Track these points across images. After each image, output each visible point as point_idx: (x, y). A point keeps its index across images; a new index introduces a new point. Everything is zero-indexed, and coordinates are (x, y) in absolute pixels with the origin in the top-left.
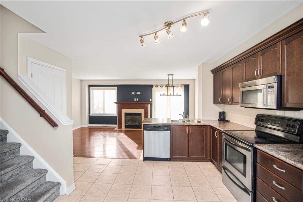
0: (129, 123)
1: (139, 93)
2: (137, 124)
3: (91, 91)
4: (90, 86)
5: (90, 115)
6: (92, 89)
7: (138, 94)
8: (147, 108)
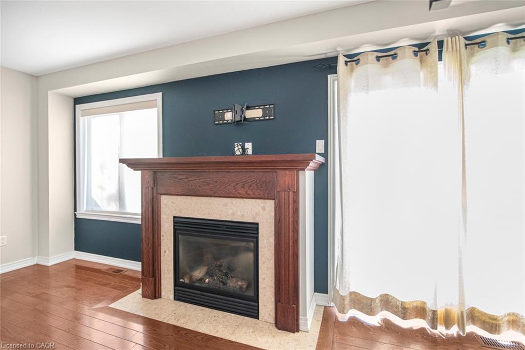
0: (199, 273)
1: (256, 113)
2: (234, 284)
3: (82, 121)
4: (78, 101)
5: (77, 217)
6: (86, 113)
7: (252, 120)
8: (291, 193)
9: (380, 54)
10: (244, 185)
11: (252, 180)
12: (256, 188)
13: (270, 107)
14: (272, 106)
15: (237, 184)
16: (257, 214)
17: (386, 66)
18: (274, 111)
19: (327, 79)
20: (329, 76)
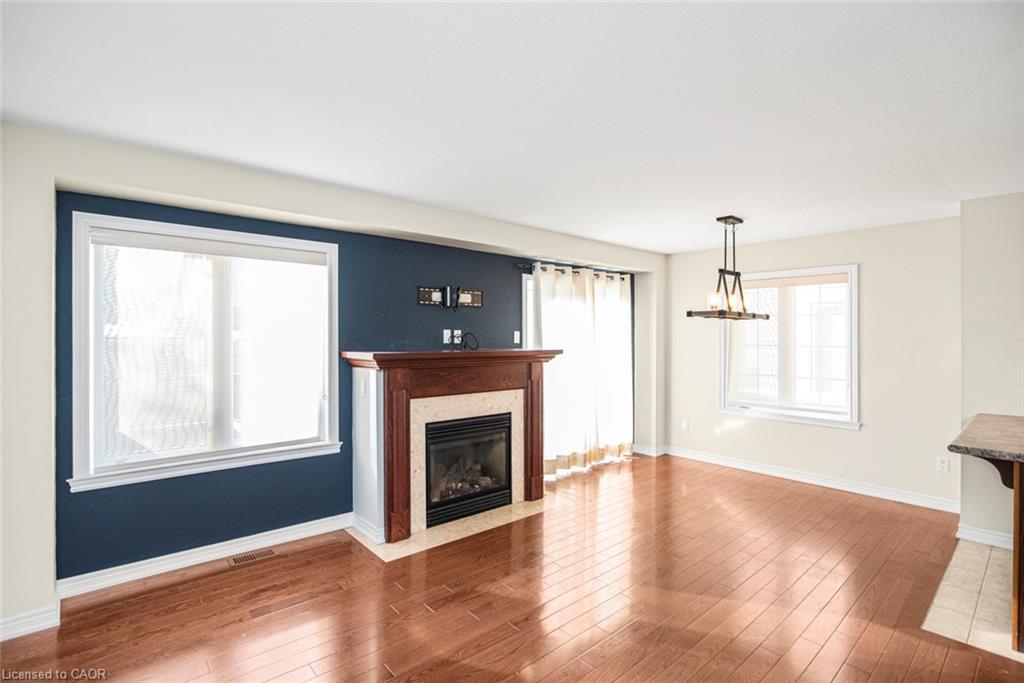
1: (466, 298)
5: (74, 490)
8: (540, 381)
9: (556, 268)
10: (505, 377)
11: (511, 372)
12: (514, 379)
14: (480, 293)
15: (499, 377)
16: (510, 404)
18: (482, 299)
19: (521, 277)
20: (524, 275)
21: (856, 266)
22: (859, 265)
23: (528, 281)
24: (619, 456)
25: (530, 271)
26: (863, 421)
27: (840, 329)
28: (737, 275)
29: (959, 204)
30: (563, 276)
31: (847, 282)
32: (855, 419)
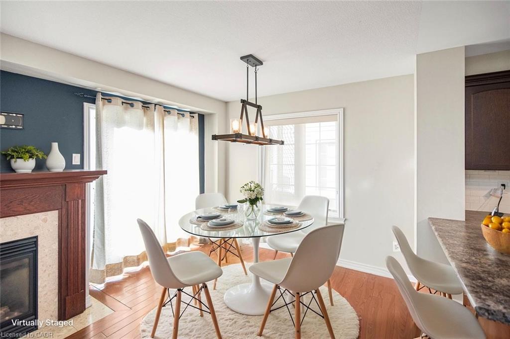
8: (80, 201)
9: (124, 101)
10: (22, 202)
11: (34, 195)
12: (39, 202)
13: (16, 116)
14: (21, 116)
15: (11, 202)
16: (36, 228)
17: (126, 109)
18: (23, 121)
19: (83, 105)
20: (85, 104)
21: (342, 109)
22: (344, 109)
23: (90, 111)
24: (189, 246)
25: (93, 101)
26: (347, 217)
27: (332, 154)
28: (259, 108)
29: (416, 56)
30: (132, 109)
31: (337, 121)
32: (342, 216)
